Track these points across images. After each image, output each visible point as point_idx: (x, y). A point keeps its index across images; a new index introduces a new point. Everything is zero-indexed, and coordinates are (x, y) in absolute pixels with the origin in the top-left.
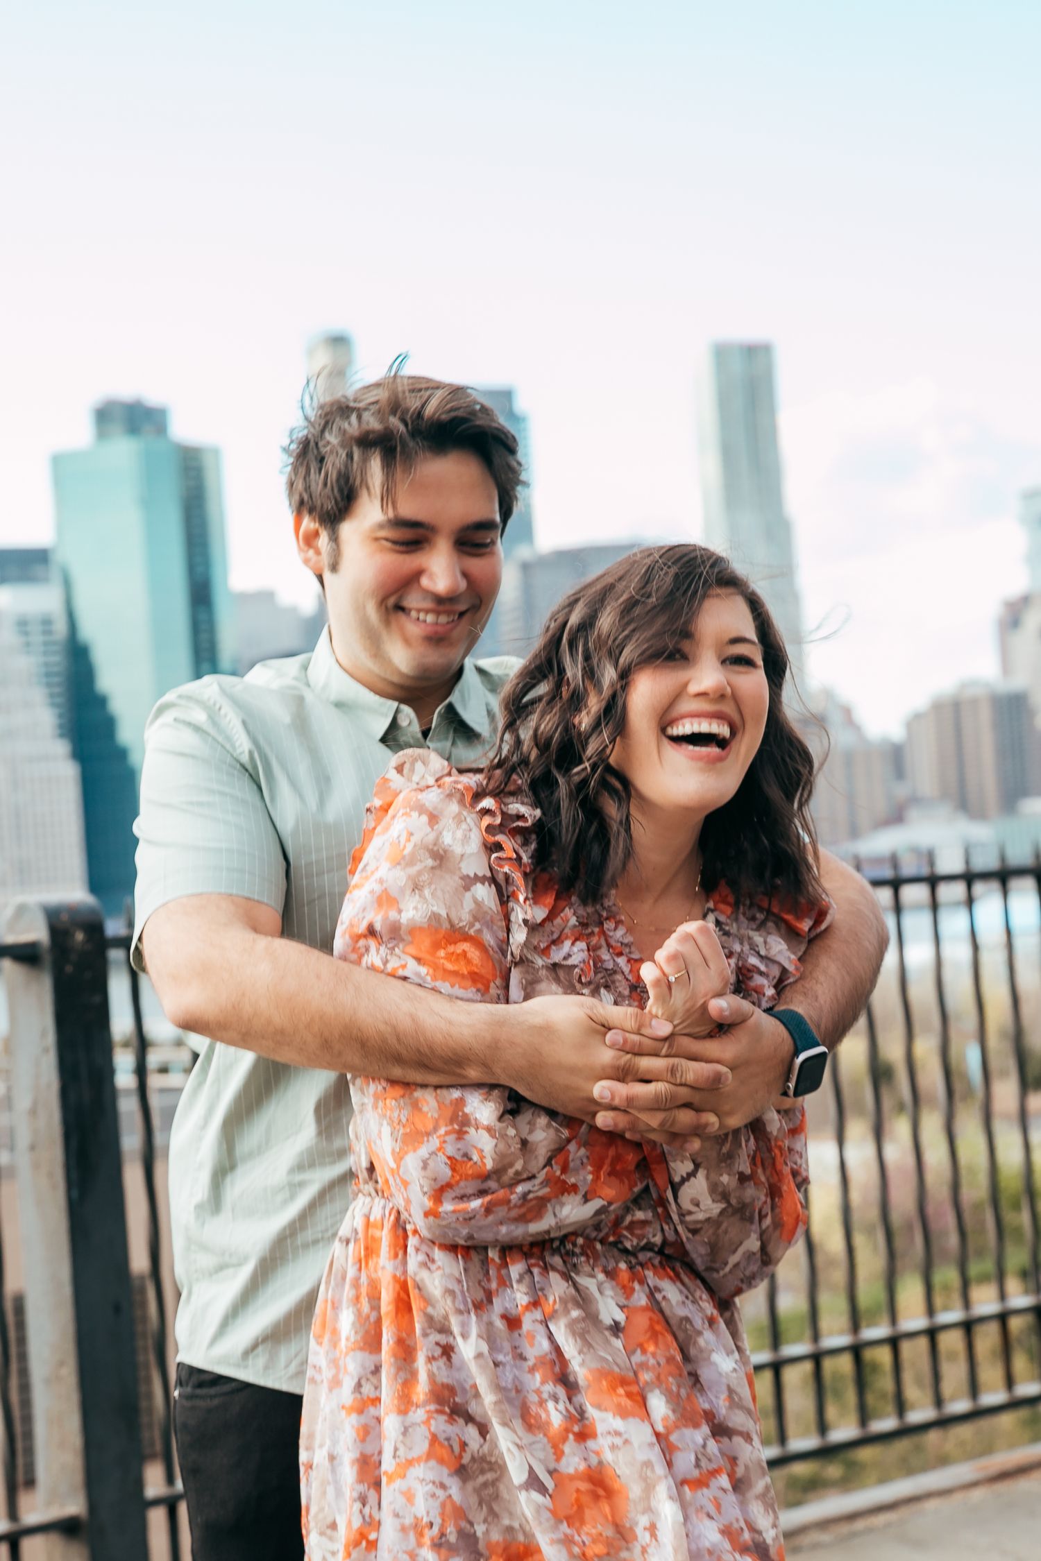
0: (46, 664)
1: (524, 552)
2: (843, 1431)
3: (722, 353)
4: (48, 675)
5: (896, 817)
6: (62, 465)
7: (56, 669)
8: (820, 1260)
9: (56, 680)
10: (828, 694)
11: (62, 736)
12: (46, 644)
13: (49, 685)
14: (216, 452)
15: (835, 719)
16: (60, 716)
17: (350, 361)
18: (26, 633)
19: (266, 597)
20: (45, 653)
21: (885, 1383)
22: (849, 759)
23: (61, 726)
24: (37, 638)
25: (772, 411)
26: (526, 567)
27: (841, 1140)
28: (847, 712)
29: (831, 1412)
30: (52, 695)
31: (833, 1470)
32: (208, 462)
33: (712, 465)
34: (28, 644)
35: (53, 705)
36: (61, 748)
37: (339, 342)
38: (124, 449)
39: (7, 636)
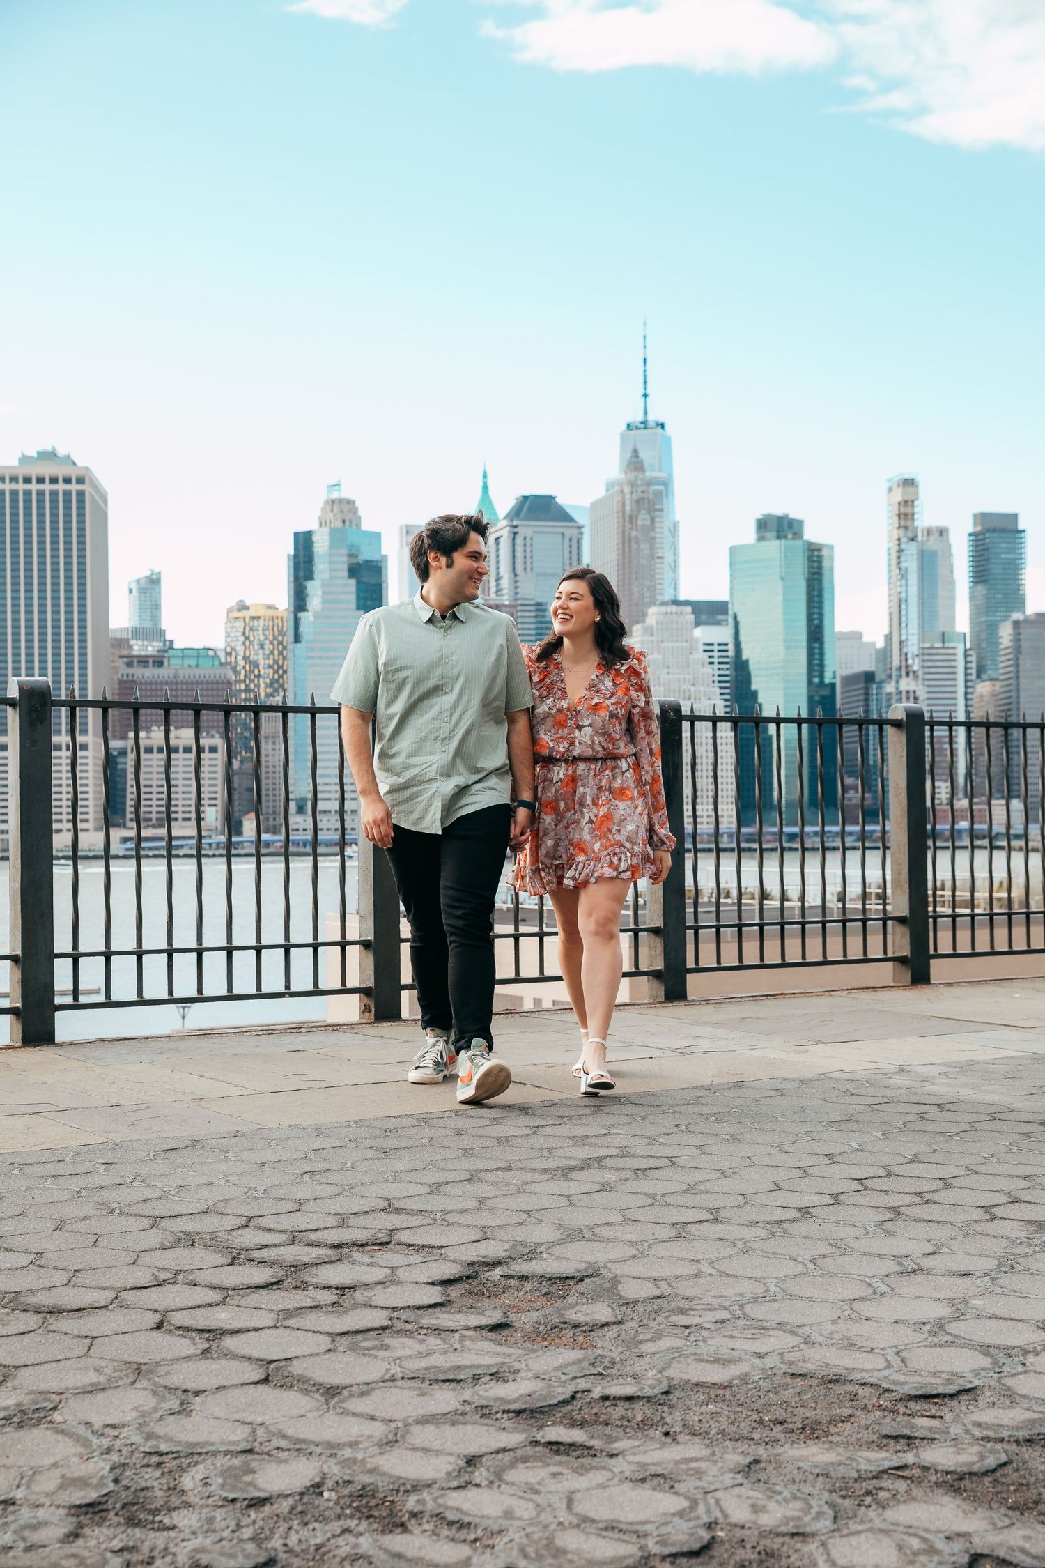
1: (1017, 616)
6: (733, 550)
14: (831, 547)
17: (917, 494)
18: (711, 653)
19: (857, 636)
24: (716, 656)
26: (1016, 624)
32: (825, 553)
37: (909, 483)
38: (773, 547)
39: (700, 655)
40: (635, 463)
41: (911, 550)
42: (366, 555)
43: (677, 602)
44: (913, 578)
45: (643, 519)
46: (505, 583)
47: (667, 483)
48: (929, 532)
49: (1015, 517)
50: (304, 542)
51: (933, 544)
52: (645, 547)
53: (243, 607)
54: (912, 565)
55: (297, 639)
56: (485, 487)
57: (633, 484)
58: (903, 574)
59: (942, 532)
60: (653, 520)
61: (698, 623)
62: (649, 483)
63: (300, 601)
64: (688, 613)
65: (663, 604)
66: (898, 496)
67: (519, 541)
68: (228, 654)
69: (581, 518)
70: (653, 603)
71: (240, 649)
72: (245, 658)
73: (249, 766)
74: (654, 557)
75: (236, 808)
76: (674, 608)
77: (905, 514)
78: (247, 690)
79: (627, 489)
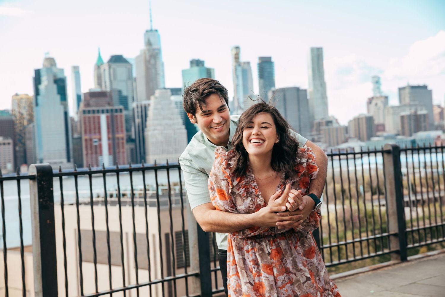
0: (181, 111)
1: (273, 89)
2: (336, 262)
3: (312, 49)
4: (181, 113)
5: (346, 141)
6: (184, 72)
7: (182, 112)
8: (331, 227)
9: (183, 114)
10: (333, 117)
11: (184, 125)
12: (181, 107)
13: (181, 115)
14: (213, 69)
15: (334, 122)
16: (183, 121)
17: (239, 52)
18: (177, 105)
20: (180, 109)
21: (344, 251)
22: (337, 129)
23: (183, 123)
24: (179, 106)
25: (322, 61)
26: (274, 92)
27: (335, 205)
28: (337, 120)
29: (333, 257)
30: (182, 117)
31: (333, 269)
32: (212, 71)
33: (310, 72)
34: (177, 107)
35: (182, 119)
36: (183, 127)
37: (237, 48)
38: (196, 69)
39: (173, 105)
40: (149, 43)
41: (239, 69)
42: (59, 76)
43: (165, 88)
44: (240, 78)
45: (152, 61)
46: (108, 84)
47: (159, 50)
48: (244, 63)
49: (270, 58)
50: (38, 73)
51: (246, 67)
52: (153, 71)
53: (17, 95)
54: (240, 74)
55: (37, 104)
56: (99, 53)
57: (149, 50)
58: (237, 77)
59: (248, 63)
60: (156, 62)
61: (172, 94)
62: (154, 50)
63: (37, 92)
64: (169, 92)
65: (161, 89)
66: (234, 52)
67: (112, 70)
68: (13, 111)
69: (132, 62)
70: (157, 88)
71: (17, 109)
72: (19, 112)
73: (22, 149)
74: (157, 74)
75: (19, 163)
76: (164, 91)
77: (237, 57)
78: (20, 123)
79: (147, 52)
